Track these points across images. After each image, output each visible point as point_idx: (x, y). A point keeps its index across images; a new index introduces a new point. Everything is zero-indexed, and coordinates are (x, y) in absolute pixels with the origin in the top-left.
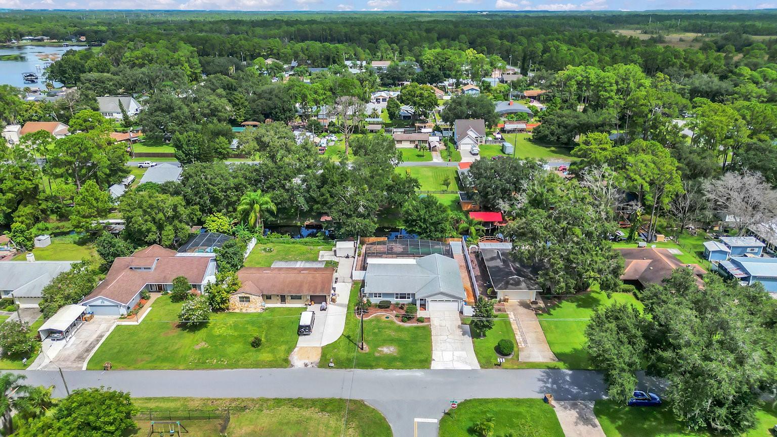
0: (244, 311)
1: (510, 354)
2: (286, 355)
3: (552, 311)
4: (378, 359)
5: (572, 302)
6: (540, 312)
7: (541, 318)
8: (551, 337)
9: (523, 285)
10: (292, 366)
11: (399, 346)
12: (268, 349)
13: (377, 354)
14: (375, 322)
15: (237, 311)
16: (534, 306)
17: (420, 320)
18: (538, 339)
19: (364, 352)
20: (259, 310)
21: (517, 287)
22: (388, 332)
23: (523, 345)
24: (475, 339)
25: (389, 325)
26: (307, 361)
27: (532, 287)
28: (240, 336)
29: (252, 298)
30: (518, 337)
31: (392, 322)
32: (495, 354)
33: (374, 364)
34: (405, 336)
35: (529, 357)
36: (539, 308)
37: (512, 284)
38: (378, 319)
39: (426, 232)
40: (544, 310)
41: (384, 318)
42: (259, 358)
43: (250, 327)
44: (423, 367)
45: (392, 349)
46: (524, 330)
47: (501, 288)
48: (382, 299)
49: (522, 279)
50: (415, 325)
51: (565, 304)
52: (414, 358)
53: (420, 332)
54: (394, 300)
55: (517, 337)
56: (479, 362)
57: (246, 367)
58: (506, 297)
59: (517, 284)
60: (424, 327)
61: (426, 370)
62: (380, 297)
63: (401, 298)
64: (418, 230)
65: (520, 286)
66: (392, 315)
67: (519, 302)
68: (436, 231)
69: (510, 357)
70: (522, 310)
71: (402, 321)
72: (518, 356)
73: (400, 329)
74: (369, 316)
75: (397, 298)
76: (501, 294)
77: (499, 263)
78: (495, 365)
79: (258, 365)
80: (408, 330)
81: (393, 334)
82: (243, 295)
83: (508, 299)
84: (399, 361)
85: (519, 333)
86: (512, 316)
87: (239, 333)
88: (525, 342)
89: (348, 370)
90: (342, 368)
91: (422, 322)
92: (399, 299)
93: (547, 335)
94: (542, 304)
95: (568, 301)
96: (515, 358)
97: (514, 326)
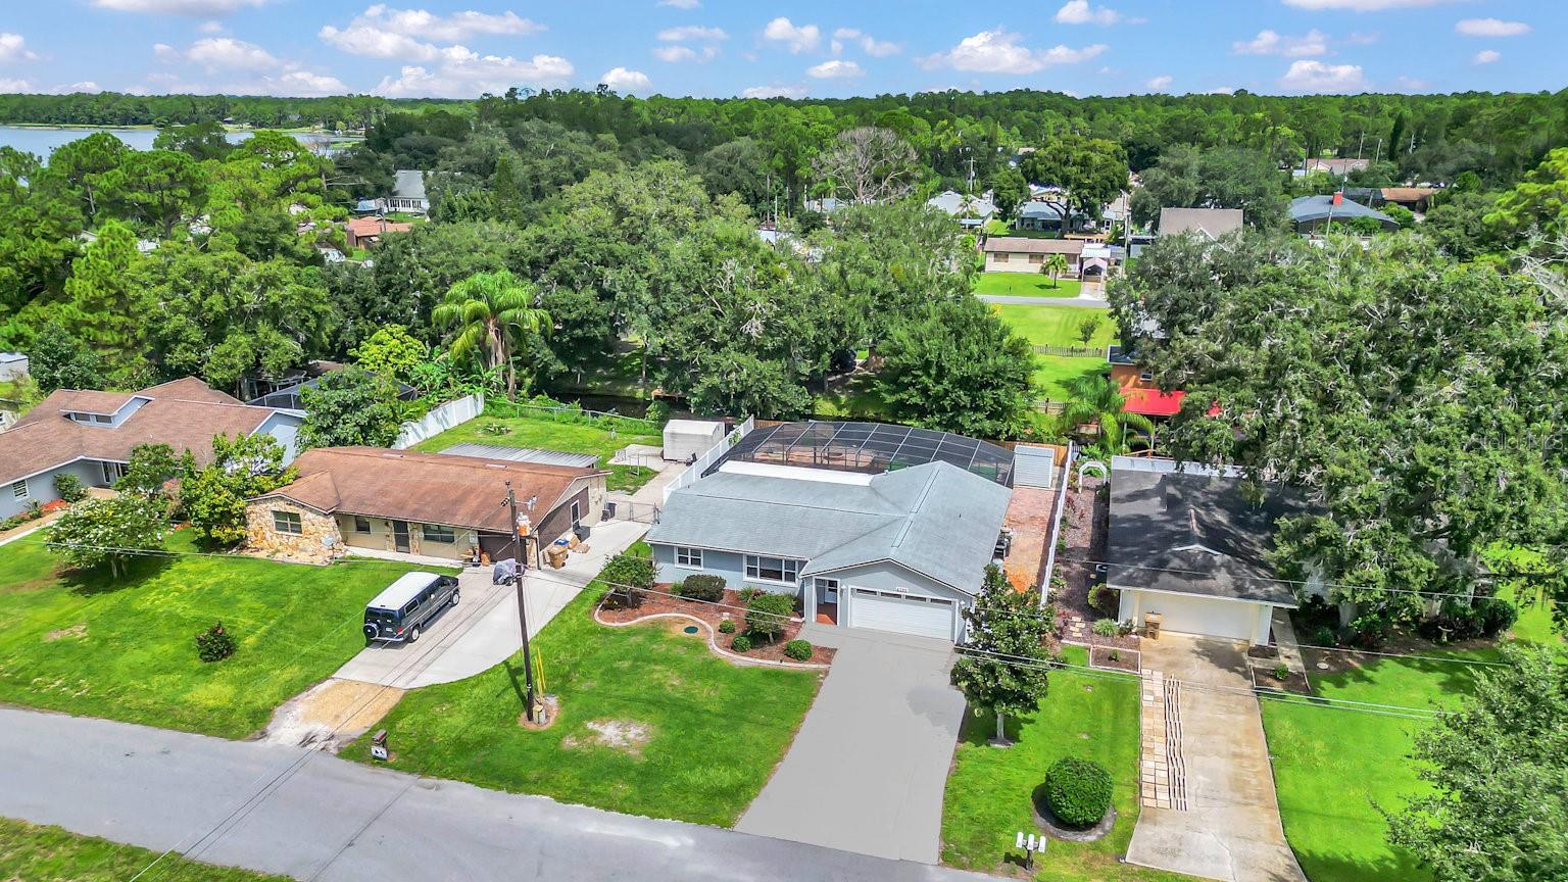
0: (279, 557)
1: (1088, 826)
2: (276, 698)
3: (1328, 690)
4: (561, 758)
5: (1426, 668)
6: (1278, 687)
7: (1273, 705)
8: (1302, 787)
9: (1222, 578)
10: (264, 734)
11: (666, 727)
12: (238, 672)
13: (570, 743)
14: (640, 639)
15: (262, 555)
16: (1257, 663)
17: (798, 653)
18: (1238, 784)
19: (532, 727)
20: (318, 561)
21: (1200, 583)
22: (659, 673)
23: (1163, 796)
24: (969, 746)
25: (680, 651)
26: (321, 729)
27: (1252, 589)
28: (197, 620)
29: (307, 518)
30: (1153, 766)
31: (698, 646)
32: (1028, 813)
33: (533, 775)
34: (709, 695)
35: (1174, 854)
36: (1279, 674)
37: (1176, 573)
38: (655, 632)
39: (942, 410)
40: (1292, 681)
41: (679, 631)
42: (187, 696)
43: (248, 600)
44: (701, 818)
45: (635, 732)
46: (1188, 741)
47: (1130, 581)
48: (701, 570)
49: (1219, 558)
50: (771, 664)
51: (1388, 669)
52: (695, 778)
53: (771, 692)
54: (737, 580)
55: (1148, 764)
56: (945, 835)
57: (125, 715)
58: (1152, 618)
59: (1198, 572)
60: (796, 678)
61: (713, 834)
62: (696, 562)
63: (765, 574)
64: (917, 400)
65: (1210, 583)
66: (708, 627)
67: (1198, 644)
68: (976, 409)
69: (1091, 837)
70: (1203, 671)
71: (734, 647)
72: (1124, 840)
73: (711, 670)
74: (635, 617)
75: (751, 572)
76: (1135, 604)
77: (1153, 508)
78: (1008, 858)
79: (159, 716)
80: (737, 676)
81: (673, 682)
82: (282, 507)
83: (1155, 625)
84: (631, 781)
85: (1160, 749)
86: (1153, 686)
87: (199, 613)
88: (1177, 786)
89: (431, 781)
90: (411, 772)
91: (800, 658)
92: (758, 580)
93: (1286, 773)
94: (1290, 658)
95: (1406, 663)
96: (1108, 844)
97: (1151, 721)
